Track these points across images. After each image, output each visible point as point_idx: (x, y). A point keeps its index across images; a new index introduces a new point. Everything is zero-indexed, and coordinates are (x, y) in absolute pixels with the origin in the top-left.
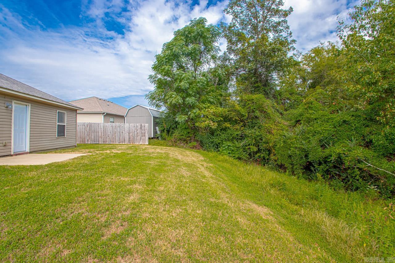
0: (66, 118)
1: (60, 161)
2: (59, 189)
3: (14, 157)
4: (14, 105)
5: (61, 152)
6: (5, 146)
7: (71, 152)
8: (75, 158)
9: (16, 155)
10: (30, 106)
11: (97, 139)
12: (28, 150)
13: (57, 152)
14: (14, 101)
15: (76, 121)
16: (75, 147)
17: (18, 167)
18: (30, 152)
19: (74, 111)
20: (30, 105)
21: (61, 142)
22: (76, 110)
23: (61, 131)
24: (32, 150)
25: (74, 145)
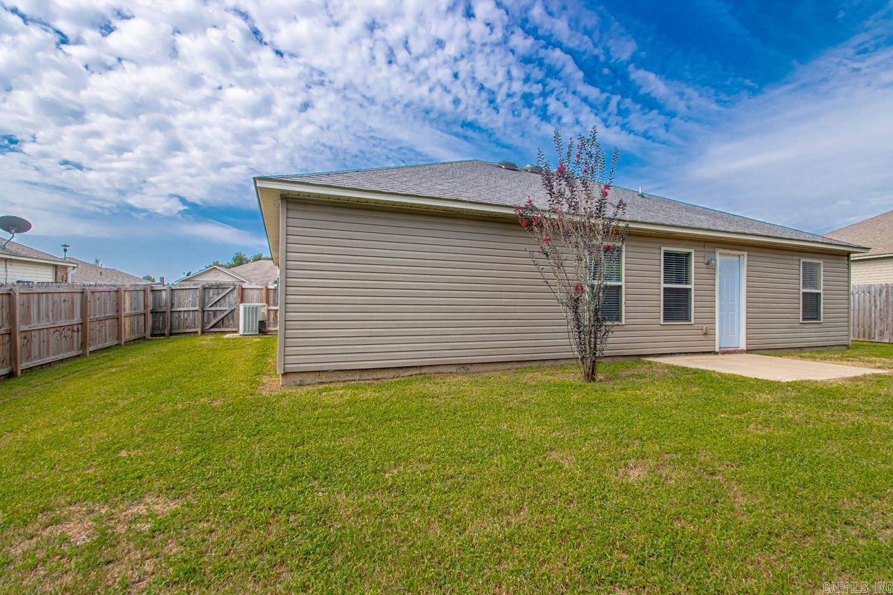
0: (822, 275)
1: (819, 379)
2: (834, 448)
3: (720, 356)
4: (718, 258)
5: (814, 358)
6: (705, 334)
7: (841, 359)
8: (856, 378)
9: (724, 353)
10: (746, 256)
12: (743, 346)
13: (804, 357)
14: (718, 251)
15: (849, 282)
16: (846, 348)
17: (734, 378)
18: (748, 351)
19: (841, 256)
20: (745, 253)
21: (811, 334)
22: (848, 254)
23: (811, 306)
24: (751, 347)
25: (846, 343)
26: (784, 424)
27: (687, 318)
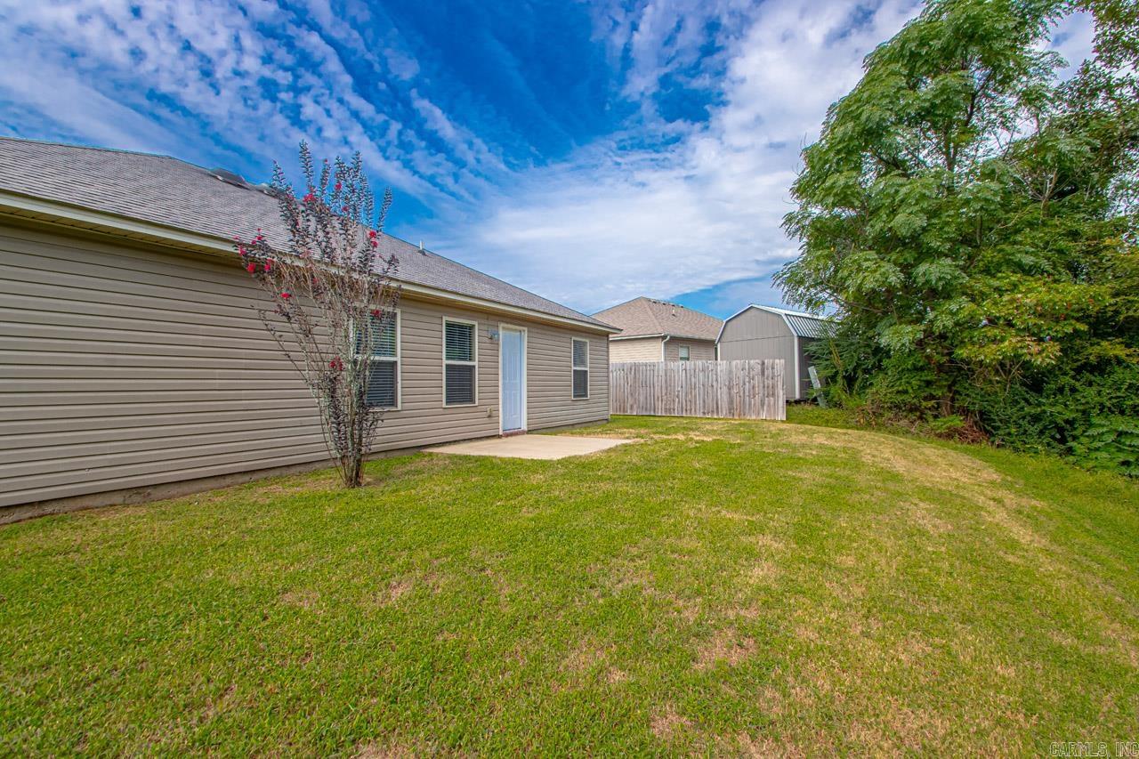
0: (588, 354)
1: (582, 453)
2: (588, 519)
3: (504, 439)
4: (501, 332)
5: (581, 434)
6: (489, 416)
7: (601, 433)
8: (610, 450)
9: (507, 435)
10: (525, 335)
11: (651, 404)
12: (524, 427)
13: (575, 433)
14: (502, 325)
15: (608, 360)
16: (605, 422)
17: (513, 461)
18: (529, 432)
19: (602, 335)
20: (526, 329)
21: (581, 411)
22: (607, 335)
23: (580, 382)
24: (532, 427)
25: (606, 417)
26: (551, 502)
27: (472, 400)
